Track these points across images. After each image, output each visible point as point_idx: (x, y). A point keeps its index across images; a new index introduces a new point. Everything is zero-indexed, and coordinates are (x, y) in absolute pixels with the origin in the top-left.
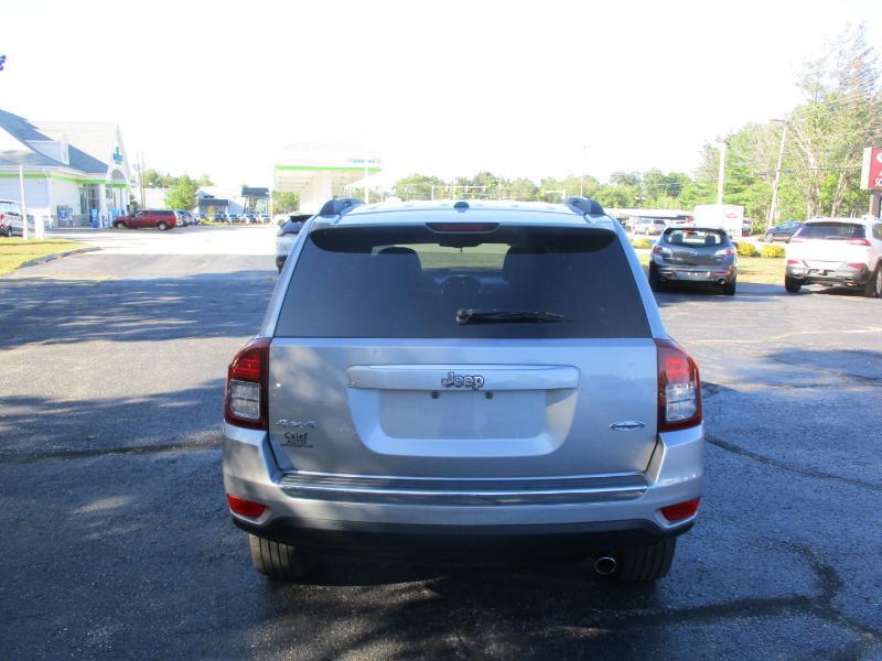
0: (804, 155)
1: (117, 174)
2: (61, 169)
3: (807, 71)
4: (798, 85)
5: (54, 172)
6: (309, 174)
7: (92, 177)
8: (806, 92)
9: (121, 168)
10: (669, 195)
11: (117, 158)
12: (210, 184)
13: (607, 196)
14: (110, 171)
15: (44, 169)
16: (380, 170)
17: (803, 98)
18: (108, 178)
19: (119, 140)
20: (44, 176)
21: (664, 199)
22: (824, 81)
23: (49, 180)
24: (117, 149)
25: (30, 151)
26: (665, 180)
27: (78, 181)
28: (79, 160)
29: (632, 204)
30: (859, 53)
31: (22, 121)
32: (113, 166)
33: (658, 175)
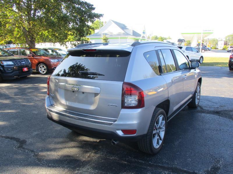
1: (143, 37)
2: (130, 36)
5: (129, 37)
6: (193, 35)
7: (137, 38)
9: (145, 35)
11: (144, 33)
12: (170, 38)
14: (142, 36)
15: (126, 36)
16: (212, 33)
18: (141, 38)
19: (145, 28)
20: (126, 38)
23: (128, 39)
24: (144, 30)
25: (125, 32)
27: (134, 39)
28: (135, 34)
31: (124, 25)
32: (142, 35)
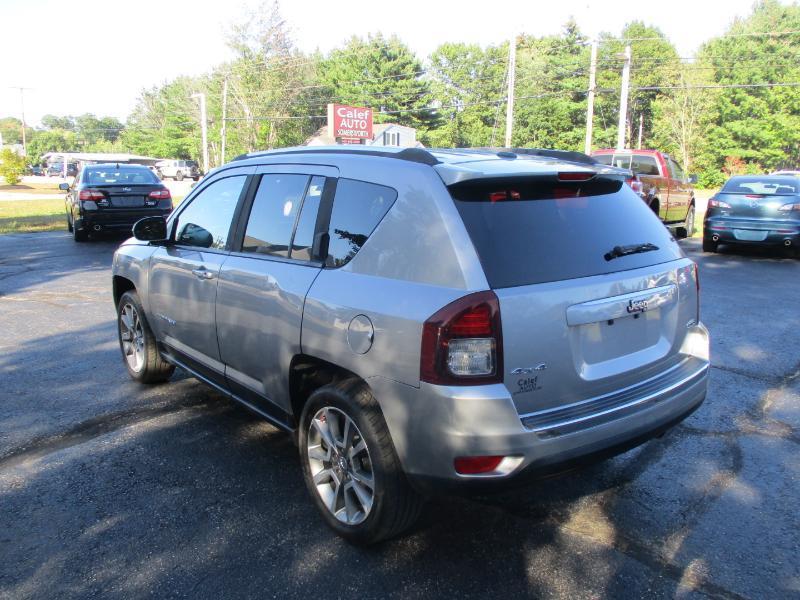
0: (240, 107)
3: (235, 33)
4: (229, 45)
8: (236, 51)
10: (106, 139)
13: (47, 140)
17: (232, 56)
21: (101, 142)
22: (251, 44)
26: (100, 125)
29: (72, 148)
30: (275, 24)
33: (91, 119)
